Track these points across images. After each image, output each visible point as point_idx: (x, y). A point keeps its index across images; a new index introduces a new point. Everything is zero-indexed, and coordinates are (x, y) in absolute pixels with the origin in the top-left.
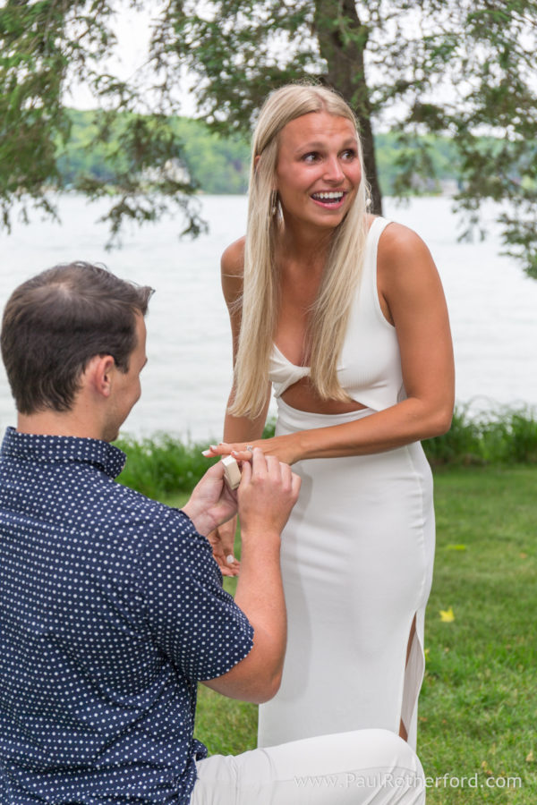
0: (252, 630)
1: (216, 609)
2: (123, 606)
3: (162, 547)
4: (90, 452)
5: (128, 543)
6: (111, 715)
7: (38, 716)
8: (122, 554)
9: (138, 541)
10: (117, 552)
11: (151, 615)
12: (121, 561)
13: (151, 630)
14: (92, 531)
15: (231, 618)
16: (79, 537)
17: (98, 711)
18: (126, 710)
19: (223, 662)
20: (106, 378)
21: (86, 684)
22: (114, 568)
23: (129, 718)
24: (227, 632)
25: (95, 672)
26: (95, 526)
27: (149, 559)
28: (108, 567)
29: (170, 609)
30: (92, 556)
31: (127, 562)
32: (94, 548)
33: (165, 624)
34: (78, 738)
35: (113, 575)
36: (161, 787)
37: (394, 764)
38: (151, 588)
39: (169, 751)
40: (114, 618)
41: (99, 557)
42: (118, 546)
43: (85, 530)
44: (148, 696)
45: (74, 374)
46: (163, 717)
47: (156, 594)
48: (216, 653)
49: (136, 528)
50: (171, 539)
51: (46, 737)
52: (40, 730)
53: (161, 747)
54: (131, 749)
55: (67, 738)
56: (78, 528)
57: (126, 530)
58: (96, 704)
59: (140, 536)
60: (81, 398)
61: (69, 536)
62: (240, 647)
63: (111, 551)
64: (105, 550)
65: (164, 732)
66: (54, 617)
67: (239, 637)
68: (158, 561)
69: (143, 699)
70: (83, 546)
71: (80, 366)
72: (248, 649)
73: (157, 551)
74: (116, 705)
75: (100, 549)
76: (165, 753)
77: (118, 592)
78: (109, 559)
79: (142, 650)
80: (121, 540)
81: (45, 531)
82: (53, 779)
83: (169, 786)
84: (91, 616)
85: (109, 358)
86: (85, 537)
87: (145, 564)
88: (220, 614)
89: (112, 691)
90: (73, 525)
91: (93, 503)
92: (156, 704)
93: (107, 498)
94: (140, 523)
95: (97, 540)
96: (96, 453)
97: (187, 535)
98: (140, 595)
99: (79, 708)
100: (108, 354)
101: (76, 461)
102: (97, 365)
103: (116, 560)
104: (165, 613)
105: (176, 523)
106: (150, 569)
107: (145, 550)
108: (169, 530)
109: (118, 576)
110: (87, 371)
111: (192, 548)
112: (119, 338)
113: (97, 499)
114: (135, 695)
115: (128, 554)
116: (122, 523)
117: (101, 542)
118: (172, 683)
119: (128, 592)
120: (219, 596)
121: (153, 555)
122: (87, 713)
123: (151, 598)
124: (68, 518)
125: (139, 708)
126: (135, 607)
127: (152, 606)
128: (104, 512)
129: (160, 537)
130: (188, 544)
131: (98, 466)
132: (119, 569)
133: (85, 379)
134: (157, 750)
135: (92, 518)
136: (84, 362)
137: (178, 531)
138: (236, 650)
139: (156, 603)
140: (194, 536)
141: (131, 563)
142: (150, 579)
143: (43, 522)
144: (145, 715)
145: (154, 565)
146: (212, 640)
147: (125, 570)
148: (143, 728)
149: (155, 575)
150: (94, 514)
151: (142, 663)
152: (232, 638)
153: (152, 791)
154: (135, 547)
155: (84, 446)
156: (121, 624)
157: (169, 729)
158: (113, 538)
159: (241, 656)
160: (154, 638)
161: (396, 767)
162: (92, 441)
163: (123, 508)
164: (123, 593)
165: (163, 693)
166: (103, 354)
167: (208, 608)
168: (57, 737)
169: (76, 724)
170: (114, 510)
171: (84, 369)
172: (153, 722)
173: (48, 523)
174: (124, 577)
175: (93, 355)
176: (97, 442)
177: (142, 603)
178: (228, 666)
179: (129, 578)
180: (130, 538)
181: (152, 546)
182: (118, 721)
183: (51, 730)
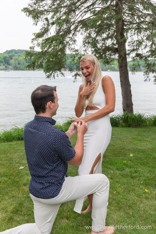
0: (75, 153)
1: (68, 149)
2: (51, 147)
3: (59, 137)
4: (49, 120)
5: (53, 136)
6: (49, 167)
7: (36, 166)
8: (51, 138)
9: (54, 136)
10: (51, 137)
11: (56, 149)
12: (51, 139)
13: (56, 152)
14: (47, 133)
15: (71, 150)
16: (44, 134)
17: (47, 166)
18: (52, 166)
19: (70, 158)
20: (51, 105)
21: (45, 161)
22: (50, 140)
23: (52, 168)
24: (70, 153)
25: (46, 159)
26: (47, 132)
27: (56, 139)
28: (49, 140)
29: (60, 148)
30: (46, 138)
31: (52, 139)
32: (47, 136)
33: (59, 151)
34: (43, 171)
35: (49, 141)
36: (57, 181)
37: (103, 180)
38: (56, 144)
39: (59, 174)
40: (50, 149)
41: (47, 138)
42: (51, 136)
43: (45, 133)
44: (56, 164)
45: (45, 106)
46: (58, 168)
47: (57, 145)
48: (68, 157)
49: (54, 133)
50: (60, 136)
51: (37, 170)
52: (36, 169)
53: (58, 174)
54: (52, 173)
55: (41, 170)
56: (44, 133)
57: (52, 134)
58: (47, 165)
59: (55, 135)
60: (47, 110)
61: (43, 134)
62: (73, 155)
63: (50, 137)
64: (49, 137)
65: (58, 171)
66: (39, 148)
67: (73, 154)
68: (58, 139)
69: (55, 165)
70: (45, 136)
71: (46, 104)
72: (74, 156)
73: (58, 138)
74: (50, 165)
75: (48, 137)
76: (58, 175)
77: (50, 145)
78: (49, 138)
79: (55, 155)
80: (51, 135)
81: (39, 133)
82: (39, 178)
83: (58, 181)
84: (47, 150)
85: (51, 102)
86: (45, 135)
87: (55, 140)
88: (69, 149)
89: (49, 163)
90: (43, 132)
91: (47, 129)
92: (57, 166)
93: (50, 128)
94: (55, 132)
95: (47, 135)
96: (50, 120)
97: (64, 135)
98: (54, 145)
99: (43, 165)
100: (50, 101)
101: (46, 121)
102: (49, 103)
103: (50, 139)
104: (59, 149)
105: (62, 133)
106: (56, 141)
107: (55, 137)
108: (60, 134)
109: (50, 142)
110: (47, 105)
111: (64, 138)
112: (51, 97)
113: (48, 128)
114: (54, 164)
115: (52, 138)
116: (52, 132)
117: (48, 135)
118: (60, 162)
119: (52, 145)
120: (70, 146)
121: (57, 138)
122: (45, 166)
123: (56, 146)
124: (43, 131)
125: (54, 166)
126: (53, 147)
127: (56, 147)
128: (49, 130)
129: (59, 135)
130: (64, 137)
131: (50, 122)
132: (51, 140)
133: (47, 106)
134: (57, 174)
135: (47, 131)
136: (46, 103)
137: (62, 134)
138: (72, 156)
139: (57, 147)
140: (65, 135)
141: (53, 139)
142: (56, 142)
143: (39, 131)
144: (55, 168)
145: (57, 140)
146: (68, 154)
147: (52, 141)
148: (55, 170)
149: (57, 142)
150: (47, 130)
151: (55, 158)
152: (71, 154)
153: (55, 181)
154: (54, 137)
155: (47, 119)
156: (51, 150)
157: (59, 170)
158: (50, 135)
159: (73, 157)
160: (57, 153)
161: (103, 181)
162: (49, 118)
163: (53, 130)
164: (51, 145)
165: (58, 164)
166: (49, 101)
167: (67, 148)
168: (39, 170)
169: (43, 168)
170: (51, 130)
171: (47, 104)
172: (56, 169)
173: (39, 132)
174: (51, 142)
175: (48, 102)
176: (50, 118)
177: (54, 147)
178: (70, 159)
179: (52, 142)
180: (53, 135)
181: (57, 137)
182: (50, 168)
183: (38, 169)
